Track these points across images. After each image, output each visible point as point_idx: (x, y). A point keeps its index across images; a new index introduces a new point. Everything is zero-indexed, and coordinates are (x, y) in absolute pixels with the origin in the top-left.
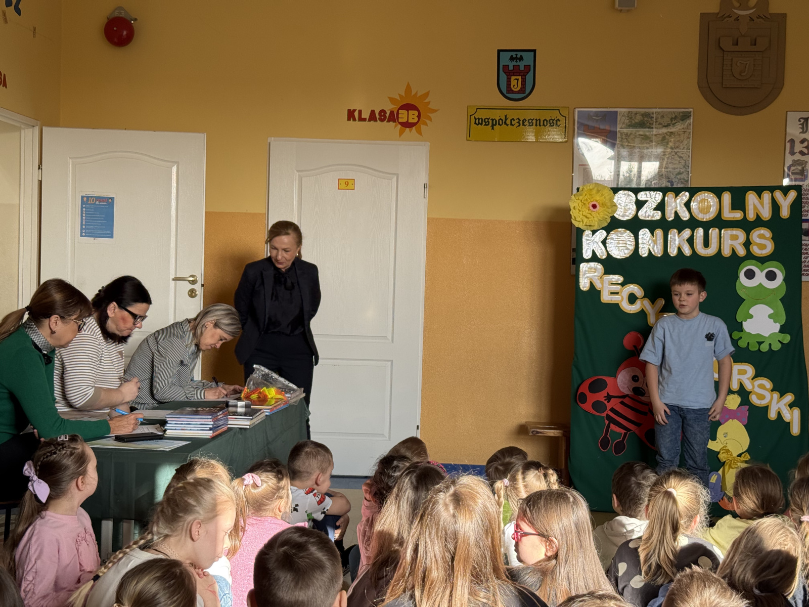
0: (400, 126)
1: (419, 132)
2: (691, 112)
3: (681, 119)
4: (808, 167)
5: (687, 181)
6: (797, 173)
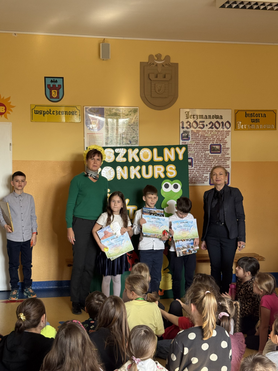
1: (6, 117)
2: (137, 109)
3: (133, 112)
4: (190, 134)
5: (137, 141)
6: (185, 137)
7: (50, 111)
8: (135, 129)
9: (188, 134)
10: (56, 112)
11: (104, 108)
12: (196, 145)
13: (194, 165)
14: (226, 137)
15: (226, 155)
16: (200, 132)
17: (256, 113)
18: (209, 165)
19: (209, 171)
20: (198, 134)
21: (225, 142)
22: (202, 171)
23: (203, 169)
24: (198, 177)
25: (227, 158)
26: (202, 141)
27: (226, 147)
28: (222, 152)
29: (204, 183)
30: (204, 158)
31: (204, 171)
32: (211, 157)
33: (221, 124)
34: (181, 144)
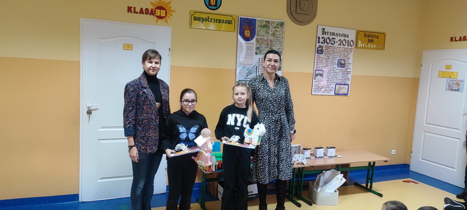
0: (156, 18)
1: (166, 21)
2: (284, 22)
3: (280, 25)
4: (324, 49)
6: (320, 51)
7: (208, 19)
8: (280, 41)
9: (322, 49)
10: (214, 20)
11: (256, 19)
13: (324, 76)
14: (349, 54)
15: (348, 69)
16: (331, 48)
17: (372, 34)
18: (335, 77)
19: (335, 83)
20: (329, 50)
21: (349, 58)
22: (330, 82)
24: (326, 87)
25: (349, 72)
26: (332, 55)
27: (349, 62)
28: (346, 66)
29: (330, 92)
30: (332, 70)
32: (337, 70)
33: (347, 42)
34: (316, 57)
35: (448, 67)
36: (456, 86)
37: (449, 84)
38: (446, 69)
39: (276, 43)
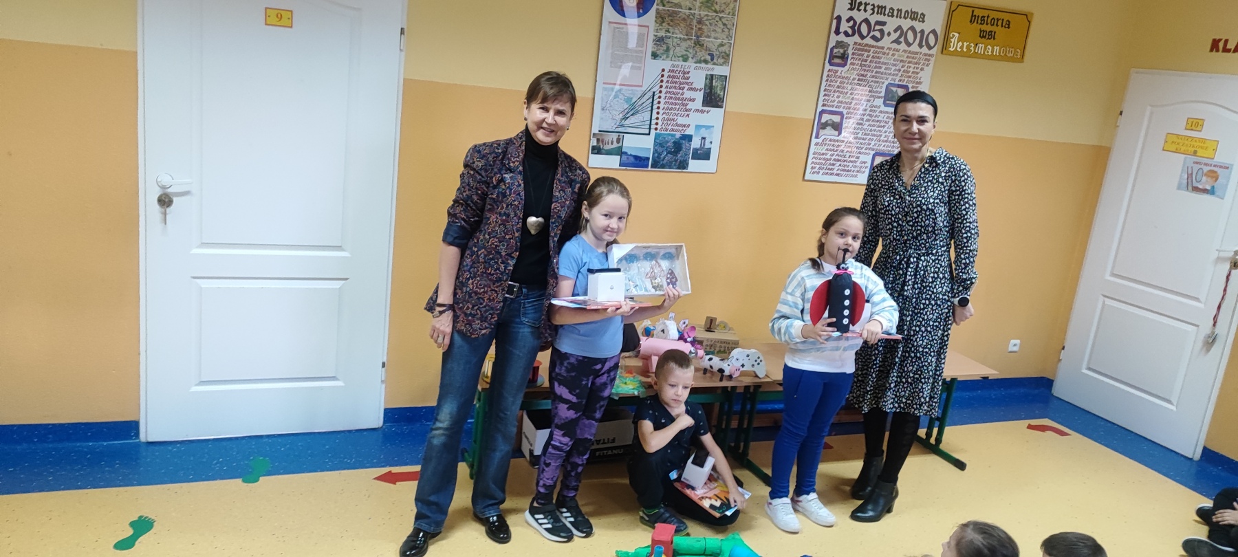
4: (850, 51)
5: (728, 55)
6: (838, 57)
8: (726, 22)
9: (845, 51)
12: (858, 80)
13: (843, 131)
14: (922, 69)
16: (872, 50)
17: (993, 15)
18: (875, 133)
19: (873, 150)
20: (865, 55)
21: (918, 80)
22: (857, 148)
23: (861, 143)
24: (846, 161)
26: (872, 71)
29: (856, 176)
30: (869, 115)
31: (862, 148)
32: (882, 115)
33: (919, 35)
34: (826, 73)
35: (1195, 124)
36: (1209, 179)
37: (1190, 172)
38: (1186, 129)
39: (712, 28)
